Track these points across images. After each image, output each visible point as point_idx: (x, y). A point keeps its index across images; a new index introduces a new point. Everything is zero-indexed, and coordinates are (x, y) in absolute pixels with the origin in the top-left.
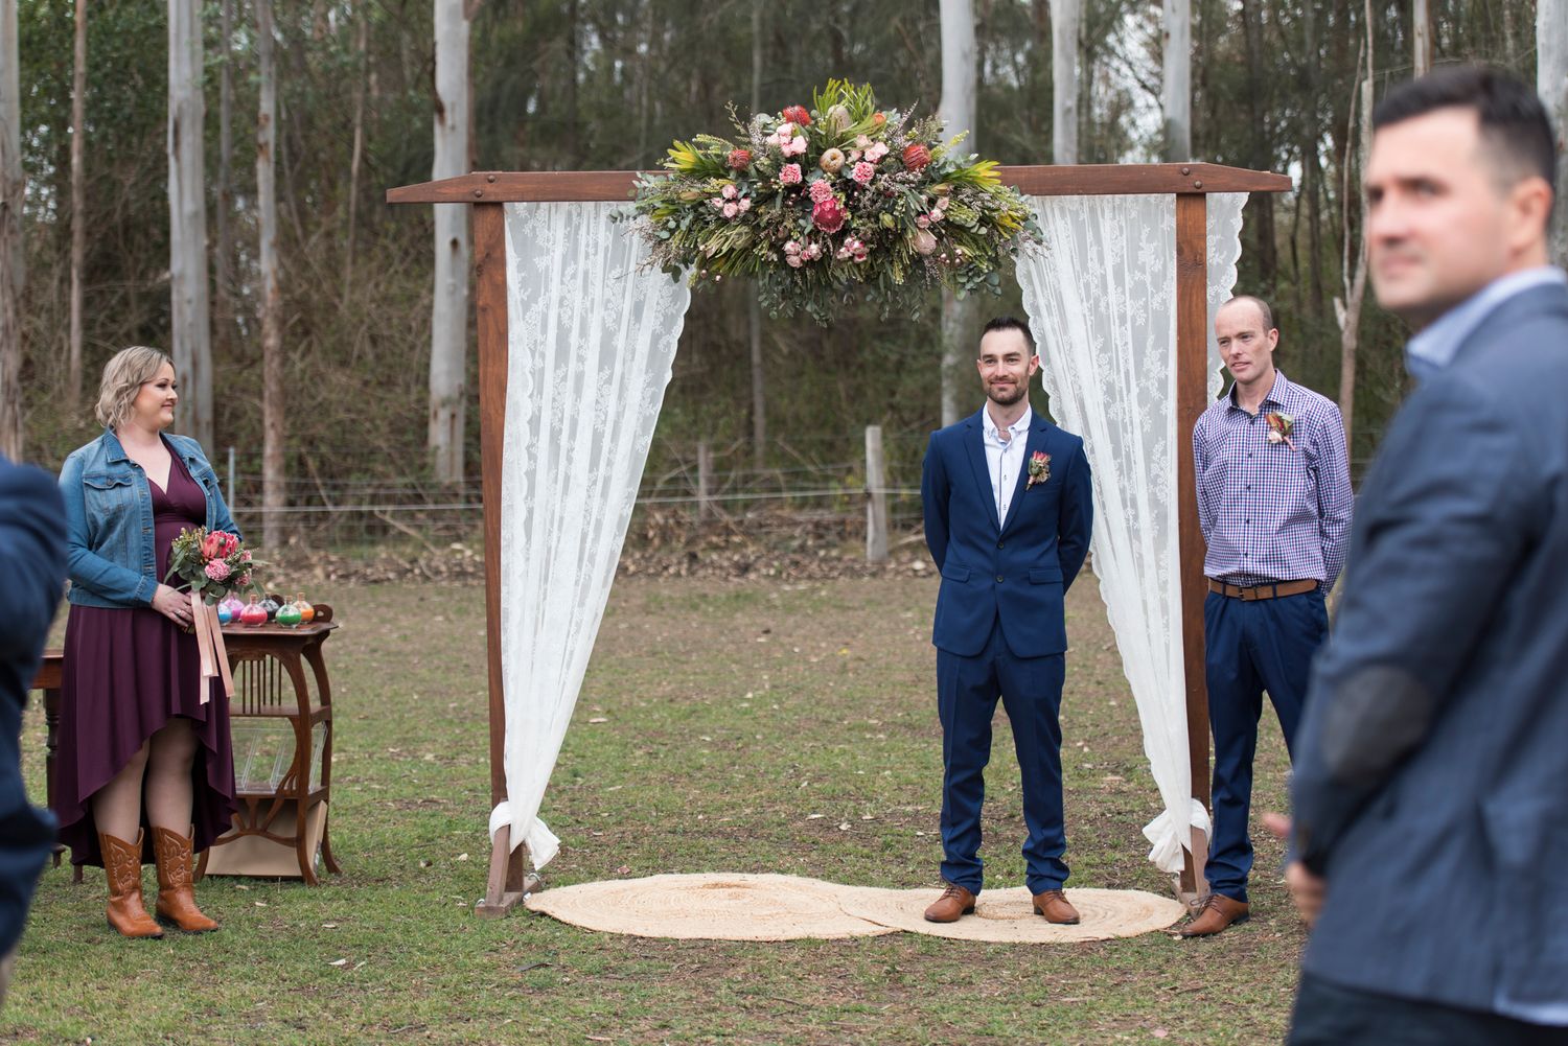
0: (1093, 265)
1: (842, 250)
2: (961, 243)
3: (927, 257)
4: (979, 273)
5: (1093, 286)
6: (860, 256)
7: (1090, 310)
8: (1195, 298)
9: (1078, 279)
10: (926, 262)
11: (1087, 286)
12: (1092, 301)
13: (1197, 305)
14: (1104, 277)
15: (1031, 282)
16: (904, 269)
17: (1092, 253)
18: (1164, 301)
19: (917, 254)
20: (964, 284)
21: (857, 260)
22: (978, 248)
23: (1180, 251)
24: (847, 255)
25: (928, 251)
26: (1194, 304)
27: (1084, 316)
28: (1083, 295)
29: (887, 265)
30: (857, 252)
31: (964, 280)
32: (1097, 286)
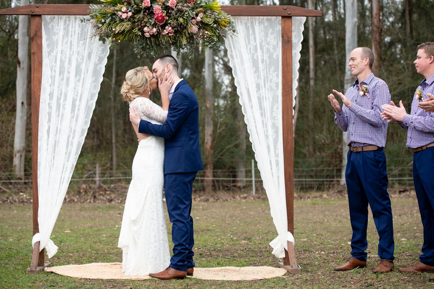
0: (252, 42)
1: (165, 31)
2: (207, 30)
3: (195, 34)
4: (213, 41)
5: (252, 50)
6: (171, 33)
7: (251, 57)
8: (288, 53)
9: (247, 47)
10: (195, 37)
11: (250, 49)
12: (251, 55)
13: (289, 56)
14: (256, 46)
15: (231, 47)
16: (187, 39)
17: (252, 38)
18: (277, 55)
19: (191, 33)
20: (207, 45)
21: (170, 34)
22: (213, 33)
23: (283, 37)
24: (166, 32)
25: (195, 32)
26: (288, 56)
27: (249, 59)
28: (249, 52)
29: (181, 37)
30: (170, 31)
31: (208, 44)
32: (253, 50)
